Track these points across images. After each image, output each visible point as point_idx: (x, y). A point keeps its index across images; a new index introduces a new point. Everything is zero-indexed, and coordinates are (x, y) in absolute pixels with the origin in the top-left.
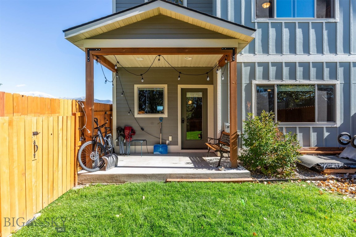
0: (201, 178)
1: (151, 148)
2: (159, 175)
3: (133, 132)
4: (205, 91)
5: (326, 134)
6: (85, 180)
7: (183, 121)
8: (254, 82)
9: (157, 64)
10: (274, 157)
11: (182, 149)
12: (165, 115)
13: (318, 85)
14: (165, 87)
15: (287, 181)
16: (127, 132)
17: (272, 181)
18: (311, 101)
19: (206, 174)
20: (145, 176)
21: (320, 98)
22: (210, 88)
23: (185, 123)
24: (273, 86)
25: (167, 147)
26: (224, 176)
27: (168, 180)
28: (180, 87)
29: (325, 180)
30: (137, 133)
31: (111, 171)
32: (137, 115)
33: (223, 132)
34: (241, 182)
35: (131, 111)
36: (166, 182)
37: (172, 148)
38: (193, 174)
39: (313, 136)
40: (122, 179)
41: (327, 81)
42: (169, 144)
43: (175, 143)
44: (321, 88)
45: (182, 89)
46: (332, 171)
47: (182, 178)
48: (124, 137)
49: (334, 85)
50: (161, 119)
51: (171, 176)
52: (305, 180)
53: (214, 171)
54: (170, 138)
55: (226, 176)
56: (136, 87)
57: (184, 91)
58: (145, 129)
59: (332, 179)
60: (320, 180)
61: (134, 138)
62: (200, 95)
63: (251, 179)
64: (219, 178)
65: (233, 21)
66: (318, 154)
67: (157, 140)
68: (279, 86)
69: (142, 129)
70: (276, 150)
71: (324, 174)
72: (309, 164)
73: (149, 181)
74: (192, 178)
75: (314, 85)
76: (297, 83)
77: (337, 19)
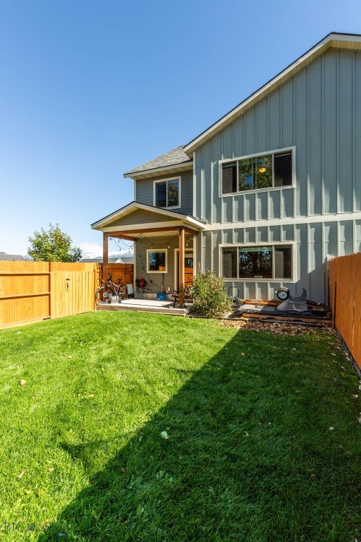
1: (155, 295)
3: (145, 283)
8: (220, 246)
12: (166, 272)
13: (275, 246)
14: (166, 251)
16: (142, 283)
21: (277, 256)
24: (235, 248)
28: (176, 250)
30: (148, 284)
32: (148, 271)
35: (145, 269)
39: (271, 291)
41: (284, 242)
42: (168, 293)
43: (171, 292)
44: (278, 248)
45: (177, 252)
48: (140, 287)
49: (291, 246)
50: (163, 274)
54: (169, 289)
56: (148, 251)
58: (153, 282)
61: (146, 287)
67: (159, 290)
68: (240, 247)
69: (151, 282)
75: (271, 246)
76: (256, 244)
77: (294, 185)
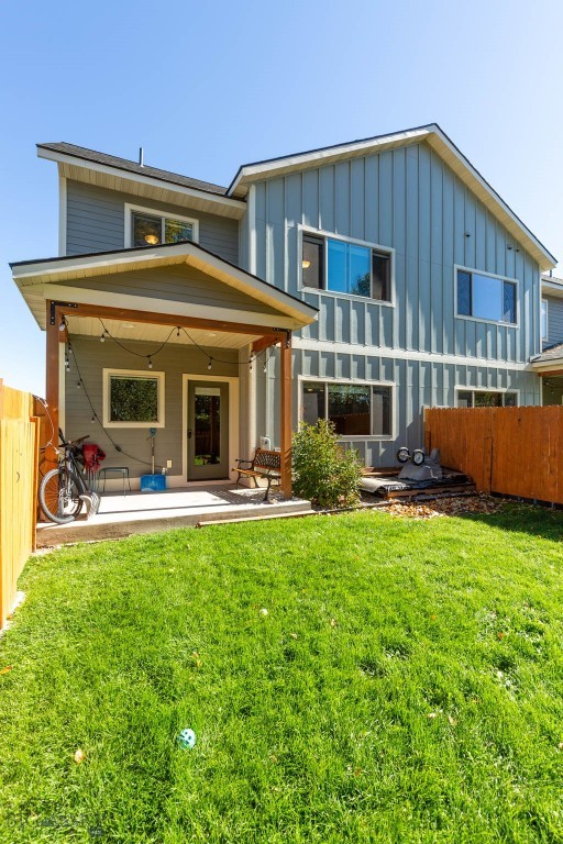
0: (247, 516)
1: (135, 481)
2: (186, 517)
3: (101, 455)
4: (225, 387)
5: (382, 451)
6: (52, 539)
7: (189, 435)
8: (301, 378)
9: (174, 339)
10: (336, 480)
11: (189, 480)
12: (161, 424)
13: (374, 387)
14: (161, 376)
15: (351, 510)
16: (89, 455)
17: (336, 512)
18: (365, 407)
19: (255, 510)
20: (163, 522)
21: (375, 403)
22: (233, 383)
23: (193, 437)
24: (323, 384)
25: (165, 479)
26: (278, 510)
27: (201, 523)
28: (186, 378)
29: (390, 505)
30: (107, 456)
31: (94, 520)
32: (107, 424)
33: (258, 450)
34: (302, 516)
35: (96, 416)
36: (200, 526)
37: (171, 480)
38: (237, 512)
39: (369, 453)
40: (123, 531)
41: (383, 383)
42: (167, 474)
43: (176, 471)
44: (377, 390)
45: (189, 381)
46: (396, 494)
47: (221, 519)
48: (84, 462)
49: (390, 388)
50: (153, 431)
51: (204, 517)
52: (370, 507)
53: (262, 506)
54: (169, 464)
55: (282, 510)
56: (107, 373)
57: (192, 385)
58: (123, 449)
59: (397, 503)
60: (386, 505)
61: (103, 464)
62: (216, 392)
63: (313, 511)
64: (273, 513)
65: (273, 284)
66: (375, 476)
67: (145, 467)
68: (330, 384)
69: (118, 449)
70: (338, 472)
71: (387, 499)
72: (371, 488)
73: (168, 530)
74: (236, 517)
75: (367, 386)
76: (351, 382)
77: (394, 303)
